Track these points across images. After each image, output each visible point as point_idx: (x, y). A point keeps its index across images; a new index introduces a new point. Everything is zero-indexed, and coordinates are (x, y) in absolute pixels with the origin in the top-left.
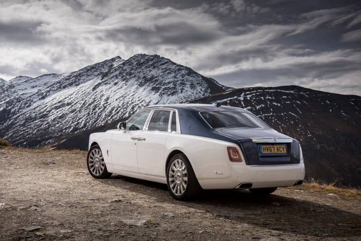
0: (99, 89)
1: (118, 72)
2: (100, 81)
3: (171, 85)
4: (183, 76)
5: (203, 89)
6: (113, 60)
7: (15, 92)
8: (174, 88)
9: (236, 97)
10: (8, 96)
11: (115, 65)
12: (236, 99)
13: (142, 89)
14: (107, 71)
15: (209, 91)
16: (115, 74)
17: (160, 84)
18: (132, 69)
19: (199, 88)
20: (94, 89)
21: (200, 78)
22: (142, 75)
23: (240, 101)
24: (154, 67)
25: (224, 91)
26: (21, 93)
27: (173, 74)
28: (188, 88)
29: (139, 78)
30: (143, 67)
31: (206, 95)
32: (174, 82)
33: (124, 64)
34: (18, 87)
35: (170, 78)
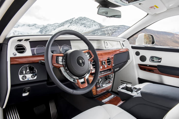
0: (69, 27)
1: (74, 22)
2: (69, 25)
3: (89, 25)
4: (92, 23)
5: (98, 26)
6: (73, 19)
7: (47, 28)
8: (90, 26)
9: (107, 28)
10: (46, 29)
11: (74, 20)
12: (107, 29)
13: (81, 26)
14: (71, 21)
15: (100, 27)
16: (73, 22)
17: (86, 25)
18: (78, 21)
19: (97, 26)
20: (68, 27)
21: (97, 23)
22: (81, 23)
23: (108, 29)
24: (84, 20)
25: (104, 27)
26: (49, 28)
27: (89, 22)
28: (94, 26)
29: (80, 23)
30: (81, 20)
31: (99, 28)
32: (90, 24)
33: (76, 20)
34: (48, 27)
35: (88, 23)
